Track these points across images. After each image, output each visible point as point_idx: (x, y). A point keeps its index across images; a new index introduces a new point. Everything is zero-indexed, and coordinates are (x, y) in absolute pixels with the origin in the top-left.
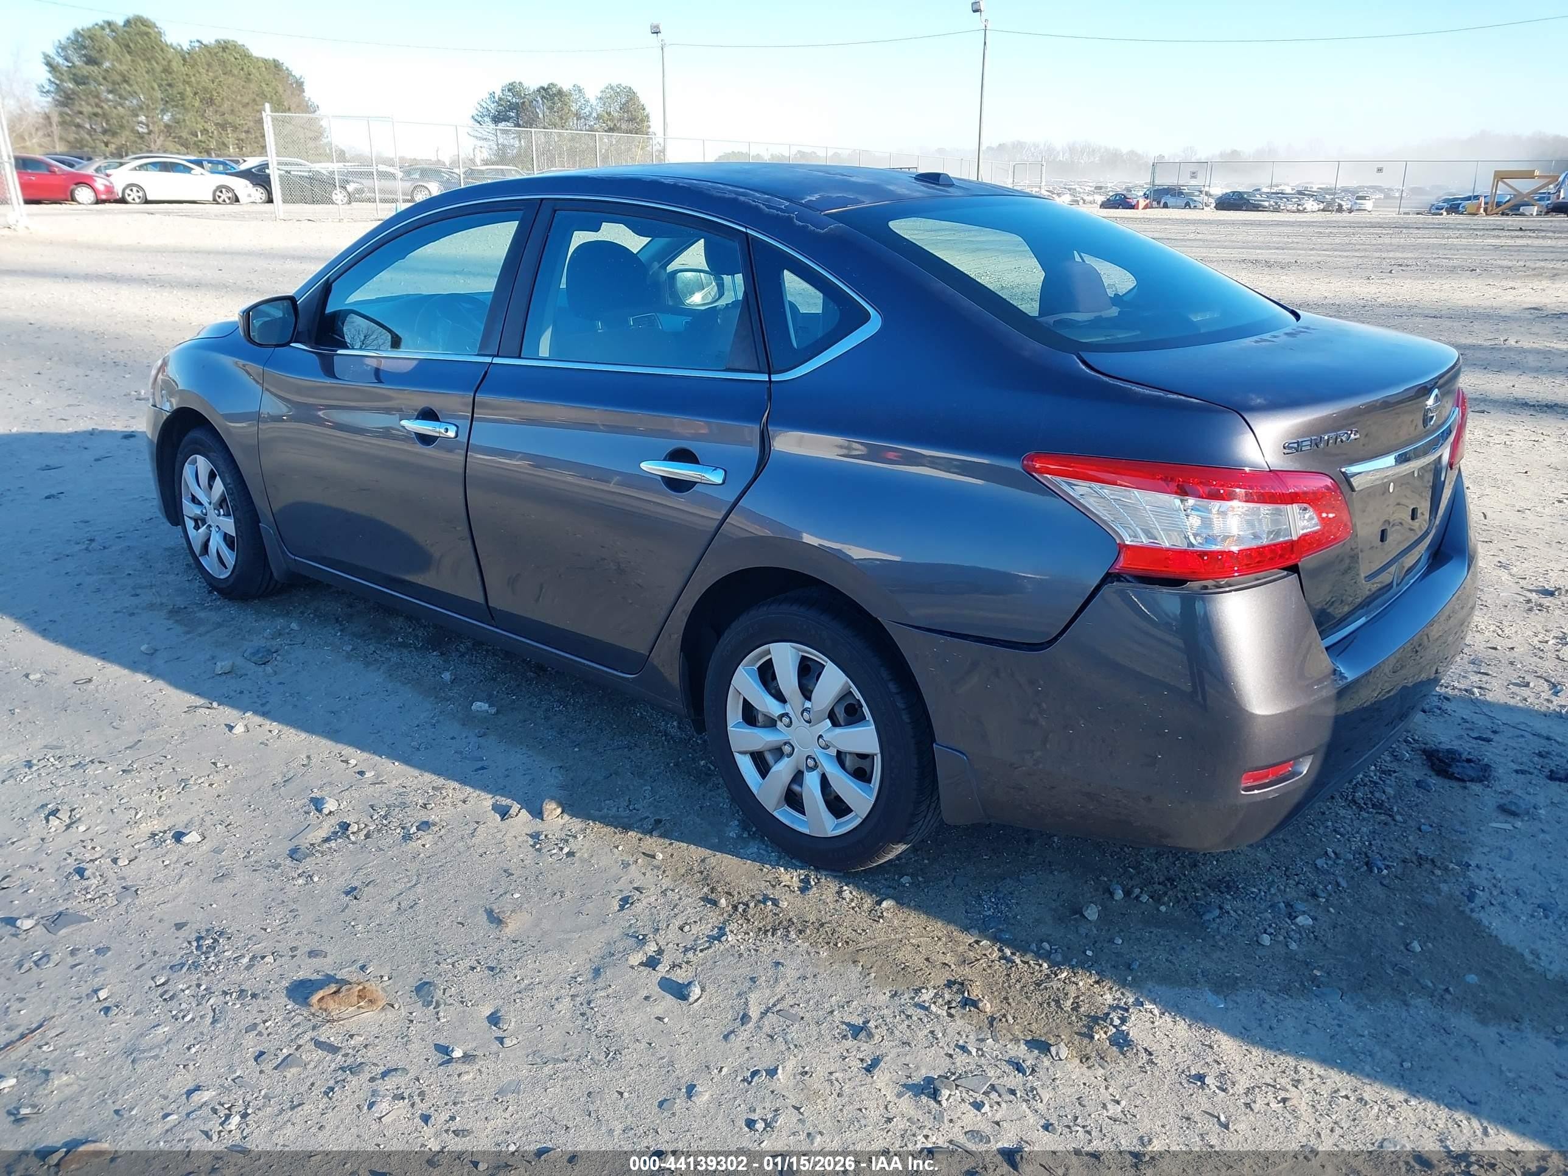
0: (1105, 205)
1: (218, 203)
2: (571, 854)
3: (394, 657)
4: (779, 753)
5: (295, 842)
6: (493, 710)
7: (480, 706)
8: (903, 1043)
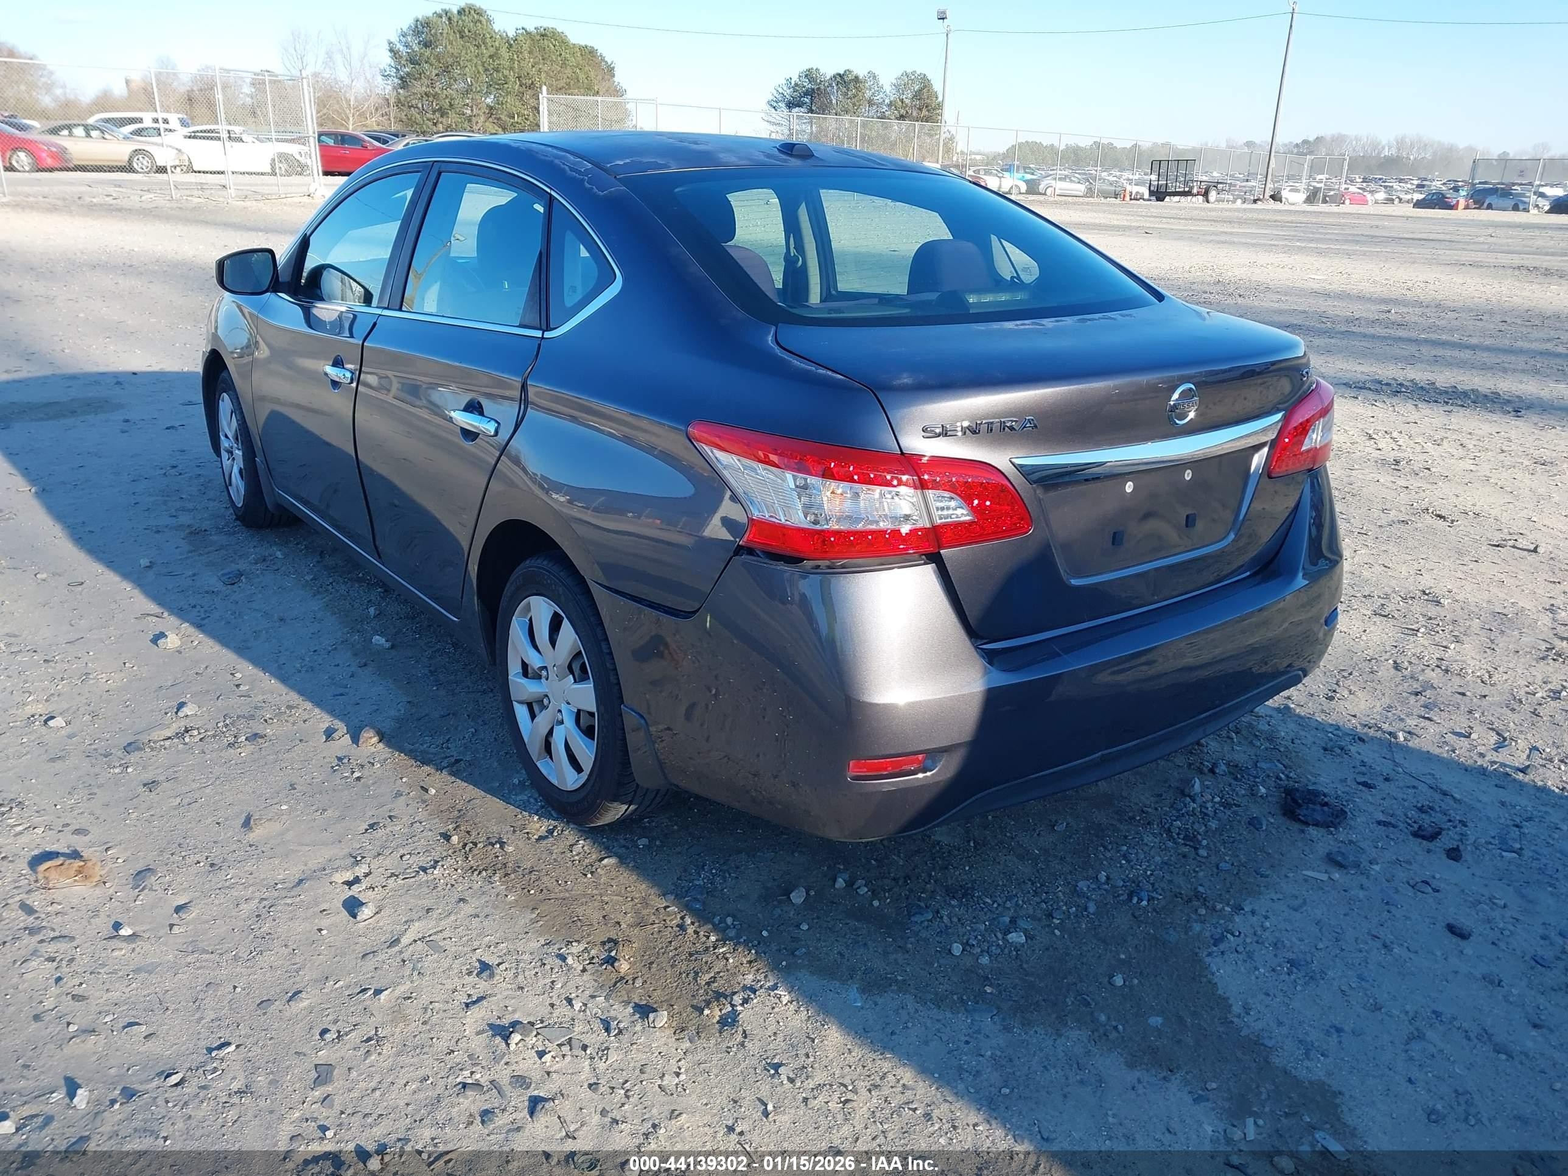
0: (1419, 204)
2: (358, 779)
3: (343, 589)
4: (542, 703)
5: (137, 737)
6: (388, 645)
7: (379, 640)
8: (519, 988)
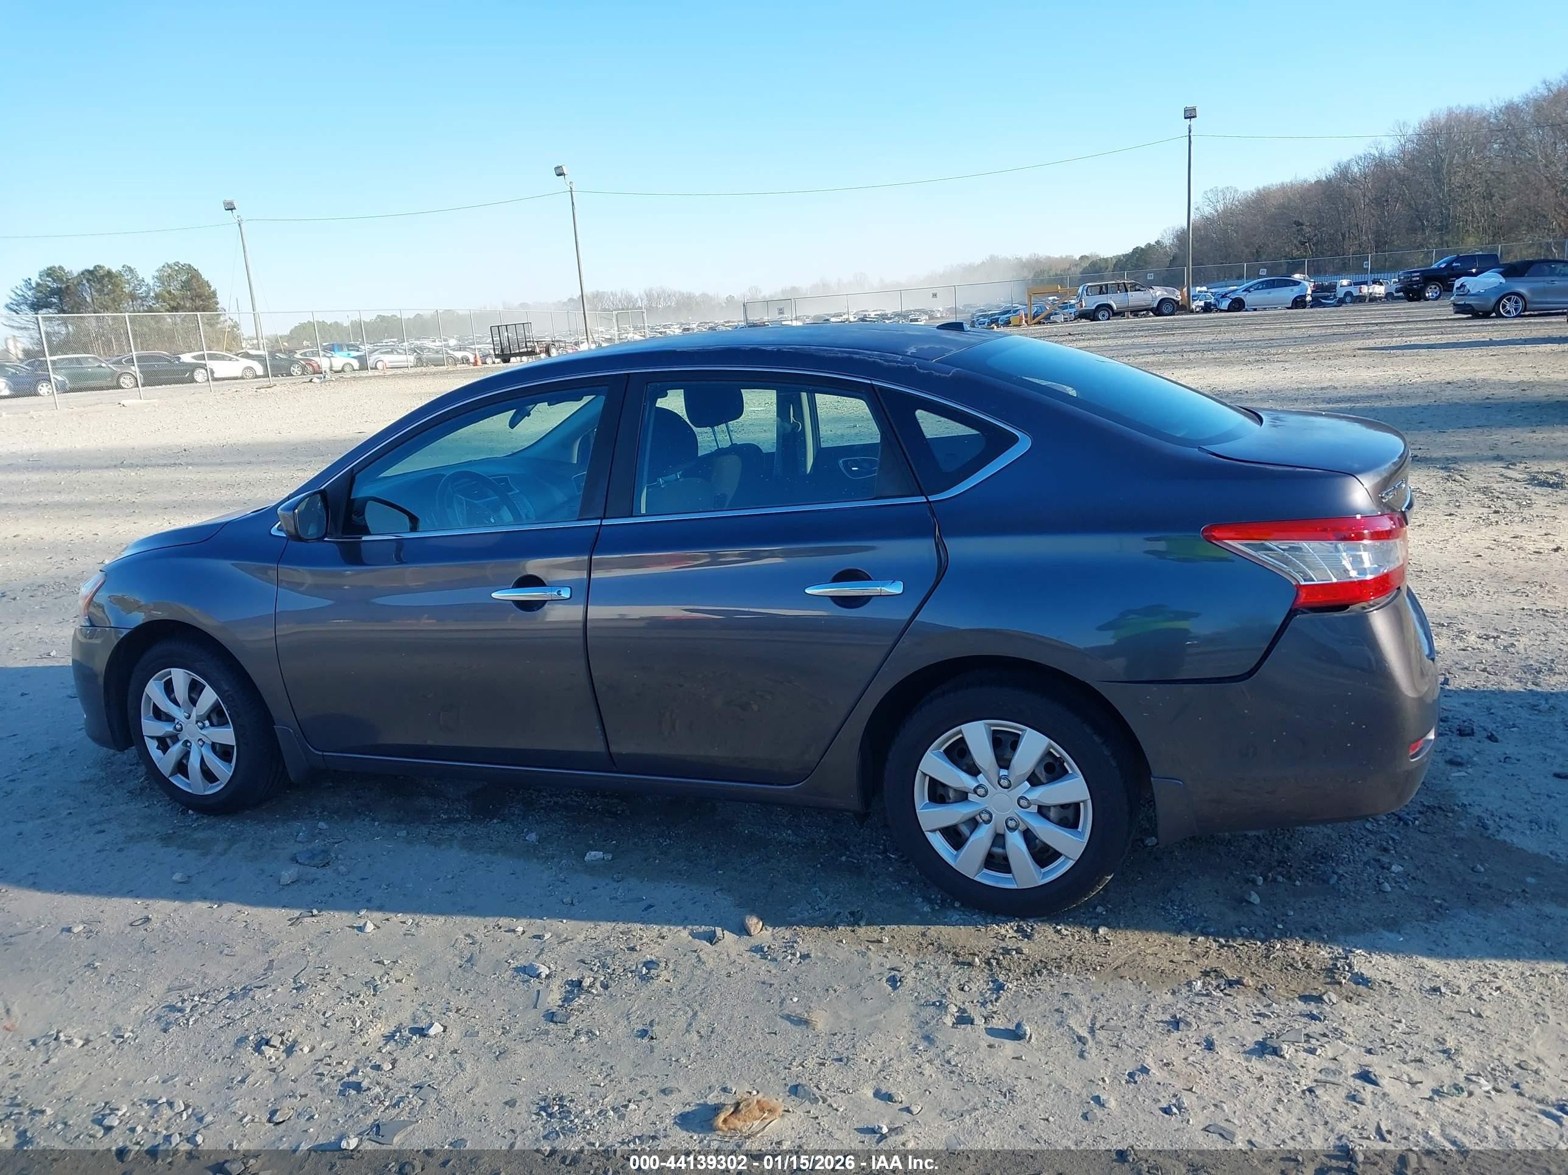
2: (805, 956)
4: (973, 823)
5: (541, 1008)
7: (593, 855)
8: (1216, 1023)
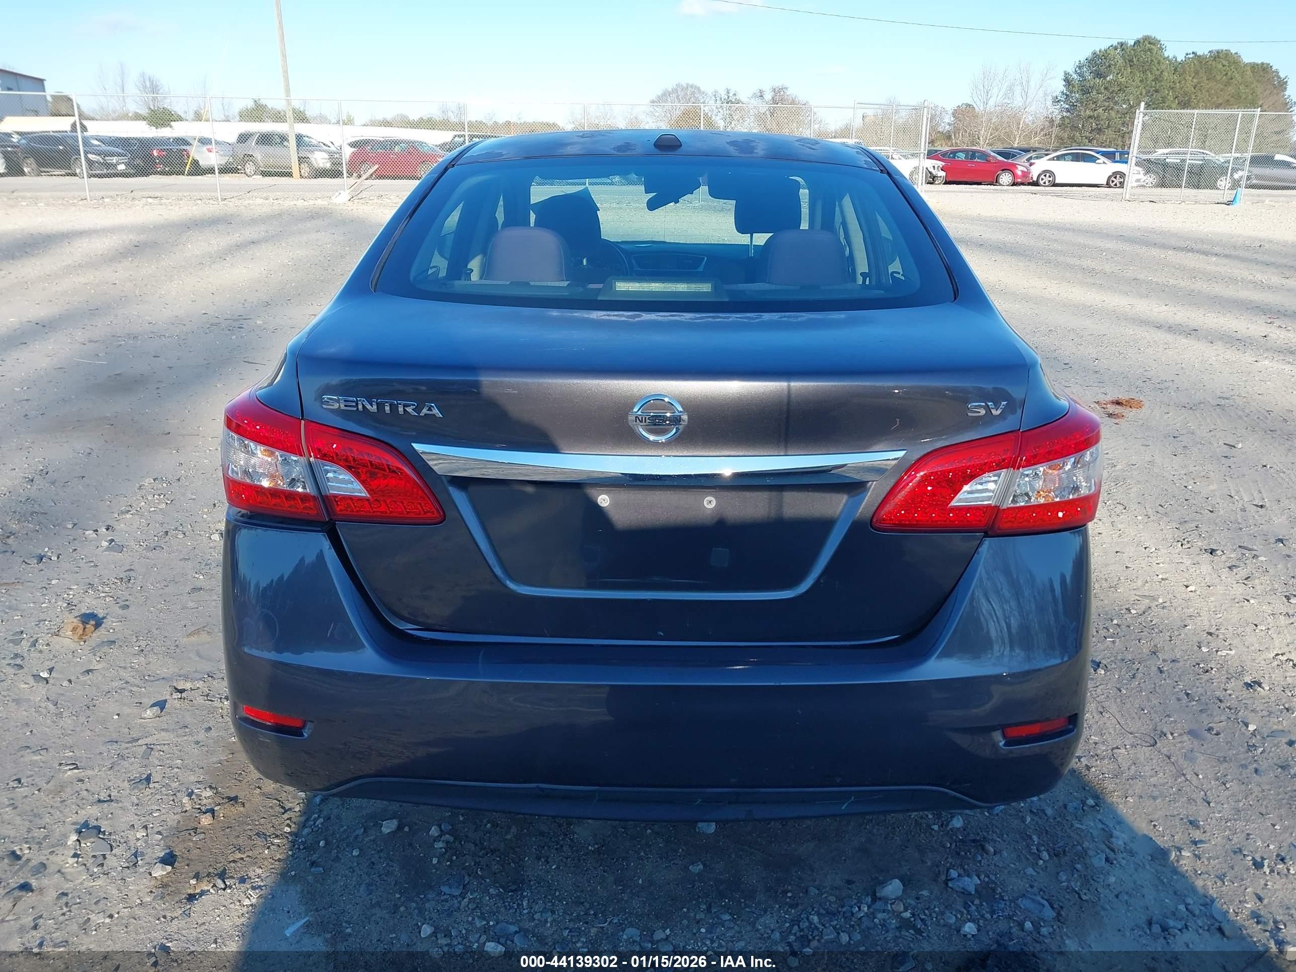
1: (1110, 187)
